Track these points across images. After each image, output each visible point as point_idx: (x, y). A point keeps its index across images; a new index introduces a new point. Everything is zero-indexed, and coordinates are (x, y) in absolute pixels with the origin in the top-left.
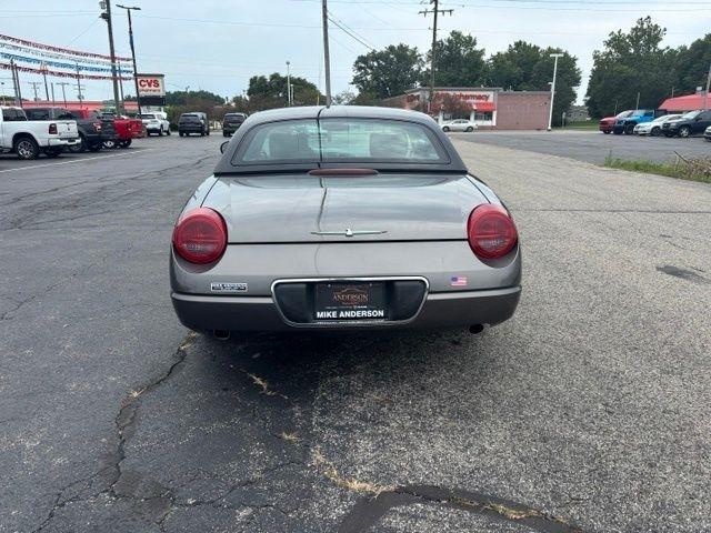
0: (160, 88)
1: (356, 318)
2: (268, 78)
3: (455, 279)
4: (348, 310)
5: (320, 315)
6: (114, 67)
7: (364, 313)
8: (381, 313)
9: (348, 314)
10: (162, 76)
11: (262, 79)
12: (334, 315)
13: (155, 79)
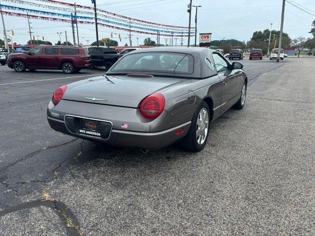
0: (209, 39)
1: (91, 135)
2: (263, 32)
3: (123, 125)
4: (89, 131)
5: (81, 131)
6: (189, 31)
7: (94, 133)
8: (99, 135)
9: (89, 132)
10: (211, 34)
11: (260, 32)
12: (84, 132)
13: (207, 35)
